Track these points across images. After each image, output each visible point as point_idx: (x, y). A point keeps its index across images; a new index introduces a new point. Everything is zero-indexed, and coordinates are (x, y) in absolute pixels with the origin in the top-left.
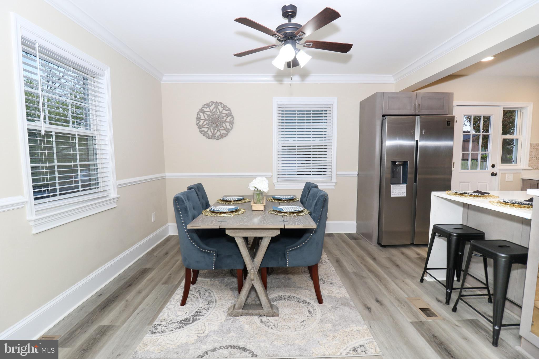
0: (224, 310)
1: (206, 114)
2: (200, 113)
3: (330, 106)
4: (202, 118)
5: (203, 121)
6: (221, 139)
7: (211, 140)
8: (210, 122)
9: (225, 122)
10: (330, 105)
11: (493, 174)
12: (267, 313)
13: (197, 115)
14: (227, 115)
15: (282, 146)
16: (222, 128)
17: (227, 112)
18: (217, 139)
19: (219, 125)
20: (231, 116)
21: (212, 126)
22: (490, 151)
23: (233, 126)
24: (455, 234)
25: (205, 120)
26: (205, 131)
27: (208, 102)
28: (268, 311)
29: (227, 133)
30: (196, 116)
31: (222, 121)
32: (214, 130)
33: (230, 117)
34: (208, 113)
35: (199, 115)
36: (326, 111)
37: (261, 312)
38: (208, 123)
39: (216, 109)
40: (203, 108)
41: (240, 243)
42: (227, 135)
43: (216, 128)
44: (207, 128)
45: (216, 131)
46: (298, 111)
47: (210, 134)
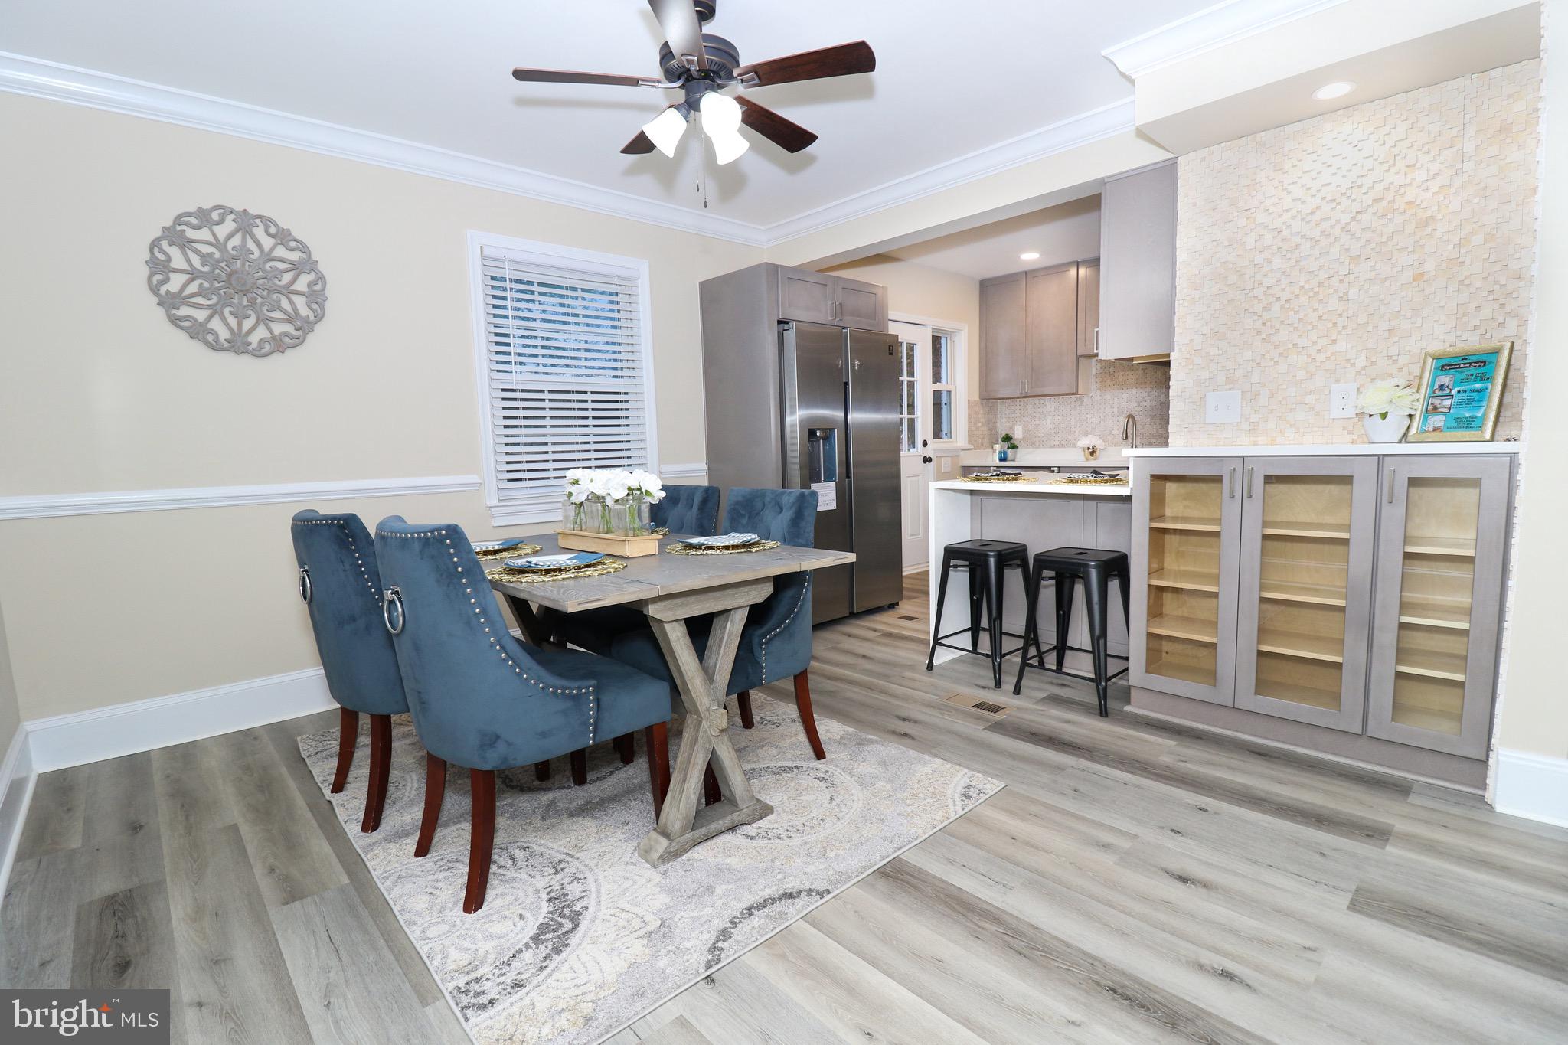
0: (626, 858)
1: (197, 252)
2: (165, 244)
3: (629, 283)
4: (174, 265)
5: (185, 277)
6: (276, 356)
7: (227, 358)
8: (217, 285)
9: (288, 291)
10: (630, 279)
11: (927, 460)
12: (750, 813)
13: (151, 250)
14: (298, 269)
15: (503, 390)
16: (278, 315)
17: (295, 256)
18: (258, 353)
19: (259, 300)
20: (313, 274)
21: (227, 300)
22: (919, 414)
23: (322, 308)
24: (992, 554)
25: (194, 275)
26: (196, 320)
27: (206, 206)
28: (751, 808)
29: (299, 333)
30: (147, 256)
31: (276, 285)
32: (241, 317)
33: (312, 277)
34: (205, 249)
35: (162, 251)
36: (617, 294)
37: (736, 817)
38: (207, 289)
39: (244, 239)
40: (179, 228)
41: (679, 639)
42: (298, 341)
43: (250, 312)
44: (209, 307)
45: (247, 324)
46: (540, 284)
47: (224, 334)
